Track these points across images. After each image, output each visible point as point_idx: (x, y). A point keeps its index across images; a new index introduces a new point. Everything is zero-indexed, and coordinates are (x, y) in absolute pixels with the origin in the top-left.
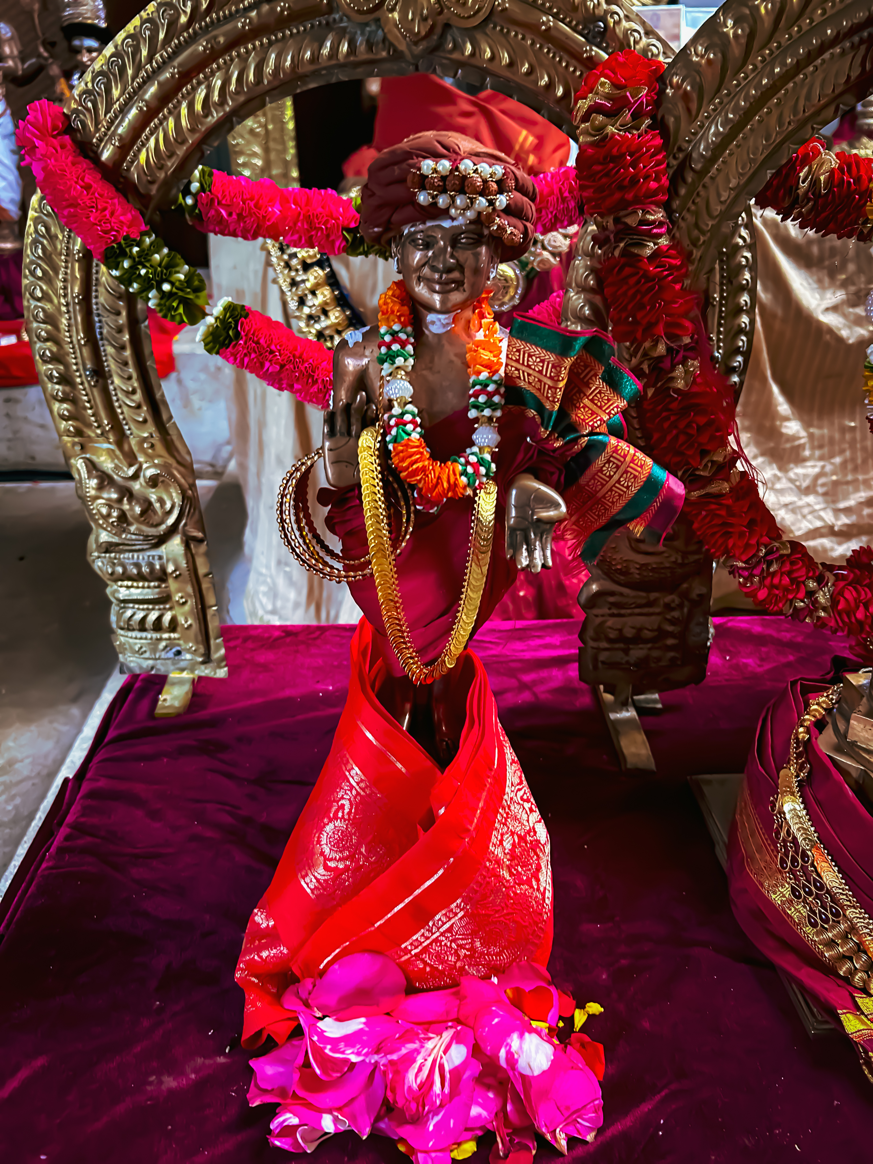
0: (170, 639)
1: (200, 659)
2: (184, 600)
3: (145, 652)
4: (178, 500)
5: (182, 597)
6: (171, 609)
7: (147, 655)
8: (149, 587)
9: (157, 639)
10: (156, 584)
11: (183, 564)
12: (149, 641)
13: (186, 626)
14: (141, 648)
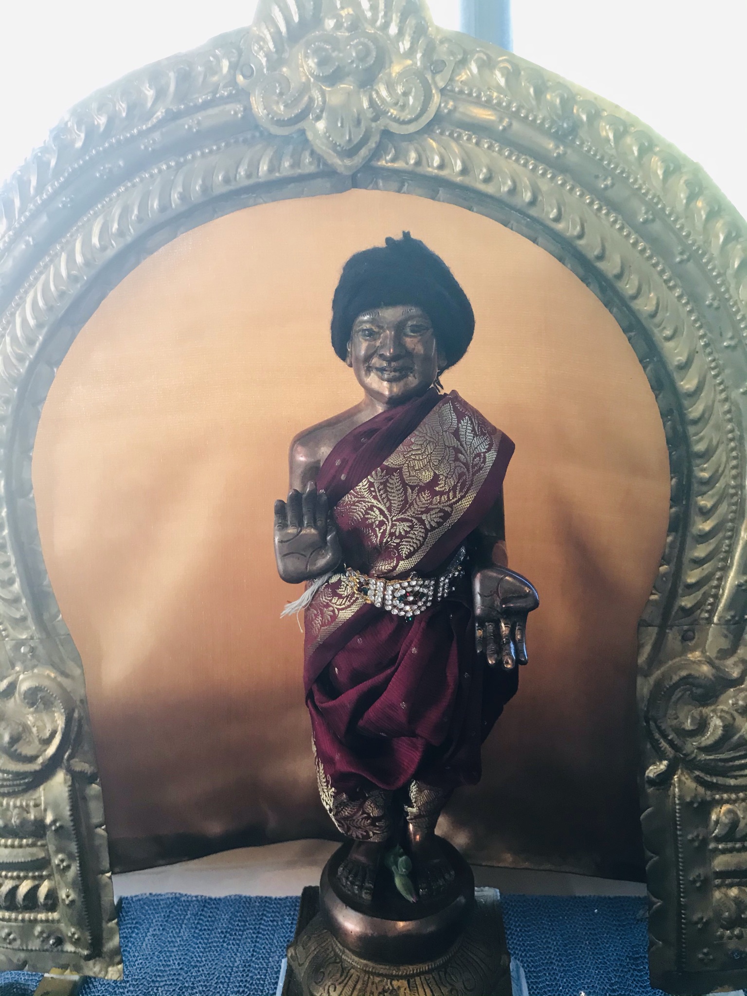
0: (47, 921)
1: (86, 952)
2: (65, 864)
3: (14, 939)
4: (61, 723)
5: (62, 861)
6: (49, 877)
7: (17, 944)
8: (21, 846)
9: (30, 921)
10: (30, 841)
11: (66, 811)
12: (21, 924)
13: (67, 902)
14: (9, 934)
